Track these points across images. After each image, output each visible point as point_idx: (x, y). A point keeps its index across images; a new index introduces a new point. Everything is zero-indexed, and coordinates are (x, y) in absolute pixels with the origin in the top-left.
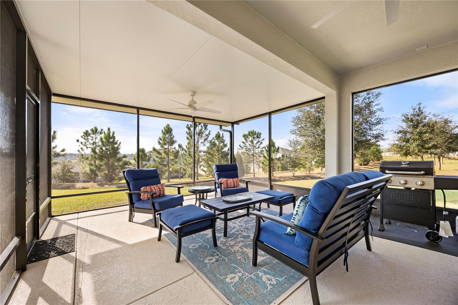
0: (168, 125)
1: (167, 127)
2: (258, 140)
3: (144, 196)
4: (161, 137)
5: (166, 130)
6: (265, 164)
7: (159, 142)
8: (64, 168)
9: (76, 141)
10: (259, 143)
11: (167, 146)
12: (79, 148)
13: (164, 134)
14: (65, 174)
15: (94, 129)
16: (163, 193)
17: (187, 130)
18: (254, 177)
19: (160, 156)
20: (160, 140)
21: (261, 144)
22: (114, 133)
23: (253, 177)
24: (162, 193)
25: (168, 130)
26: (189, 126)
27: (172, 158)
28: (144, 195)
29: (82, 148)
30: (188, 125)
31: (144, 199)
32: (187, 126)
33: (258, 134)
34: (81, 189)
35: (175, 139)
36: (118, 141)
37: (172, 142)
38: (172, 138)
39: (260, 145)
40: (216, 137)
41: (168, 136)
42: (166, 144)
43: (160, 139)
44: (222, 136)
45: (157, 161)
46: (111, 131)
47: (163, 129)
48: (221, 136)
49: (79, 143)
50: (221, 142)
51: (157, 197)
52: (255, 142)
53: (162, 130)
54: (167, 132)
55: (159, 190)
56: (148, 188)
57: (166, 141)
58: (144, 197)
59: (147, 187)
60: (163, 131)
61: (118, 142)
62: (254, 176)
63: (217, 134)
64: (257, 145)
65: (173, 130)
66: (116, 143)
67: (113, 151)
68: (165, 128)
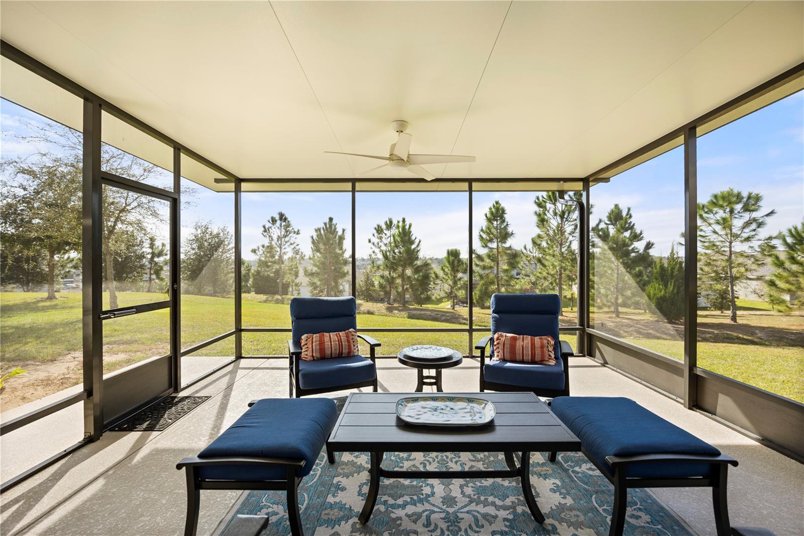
0: (497, 203)
1: (494, 206)
2: (747, 216)
3: (306, 353)
4: (484, 228)
5: (492, 213)
6: (779, 288)
7: (481, 236)
8: (367, 279)
9: (368, 241)
10: (754, 226)
11: (496, 243)
12: (370, 252)
13: (489, 220)
14: (369, 288)
15: (388, 222)
16: (347, 351)
17: (537, 209)
18: (732, 323)
19: (481, 264)
20: (482, 233)
21: (759, 227)
22: (410, 226)
23: (728, 321)
24: (345, 351)
25: (498, 214)
26: (541, 199)
27: (506, 267)
28: (307, 351)
29: (374, 252)
30: (538, 198)
31: (307, 358)
32: (537, 201)
33: (749, 197)
34: (366, 314)
35: (510, 230)
36: (416, 238)
37: (505, 235)
38: (505, 228)
39: (754, 230)
40: (610, 218)
41: (497, 225)
42: (493, 239)
43: (482, 230)
44: (627, 215)
45: (478, 272)
46: (407, 223)
47: (487, 211)
48: (624, 214)
49: (371, 245)
50: (622, 231)
51: (334, 358)
52: (737, 223)
53: (485, 213)
54: (493, 216)
55: (337, 343)
56: (316, 337)
57: (492, 234)
58: (307, 355)
59: (315, 335)
60: (488, 215)
61: (417, 241)
62: (734, 318)
63: (612, 211)
64: (746, 230)
65: (506, 212)
66: (412, 243)
67: (408, 255)
68: (490, 209)
